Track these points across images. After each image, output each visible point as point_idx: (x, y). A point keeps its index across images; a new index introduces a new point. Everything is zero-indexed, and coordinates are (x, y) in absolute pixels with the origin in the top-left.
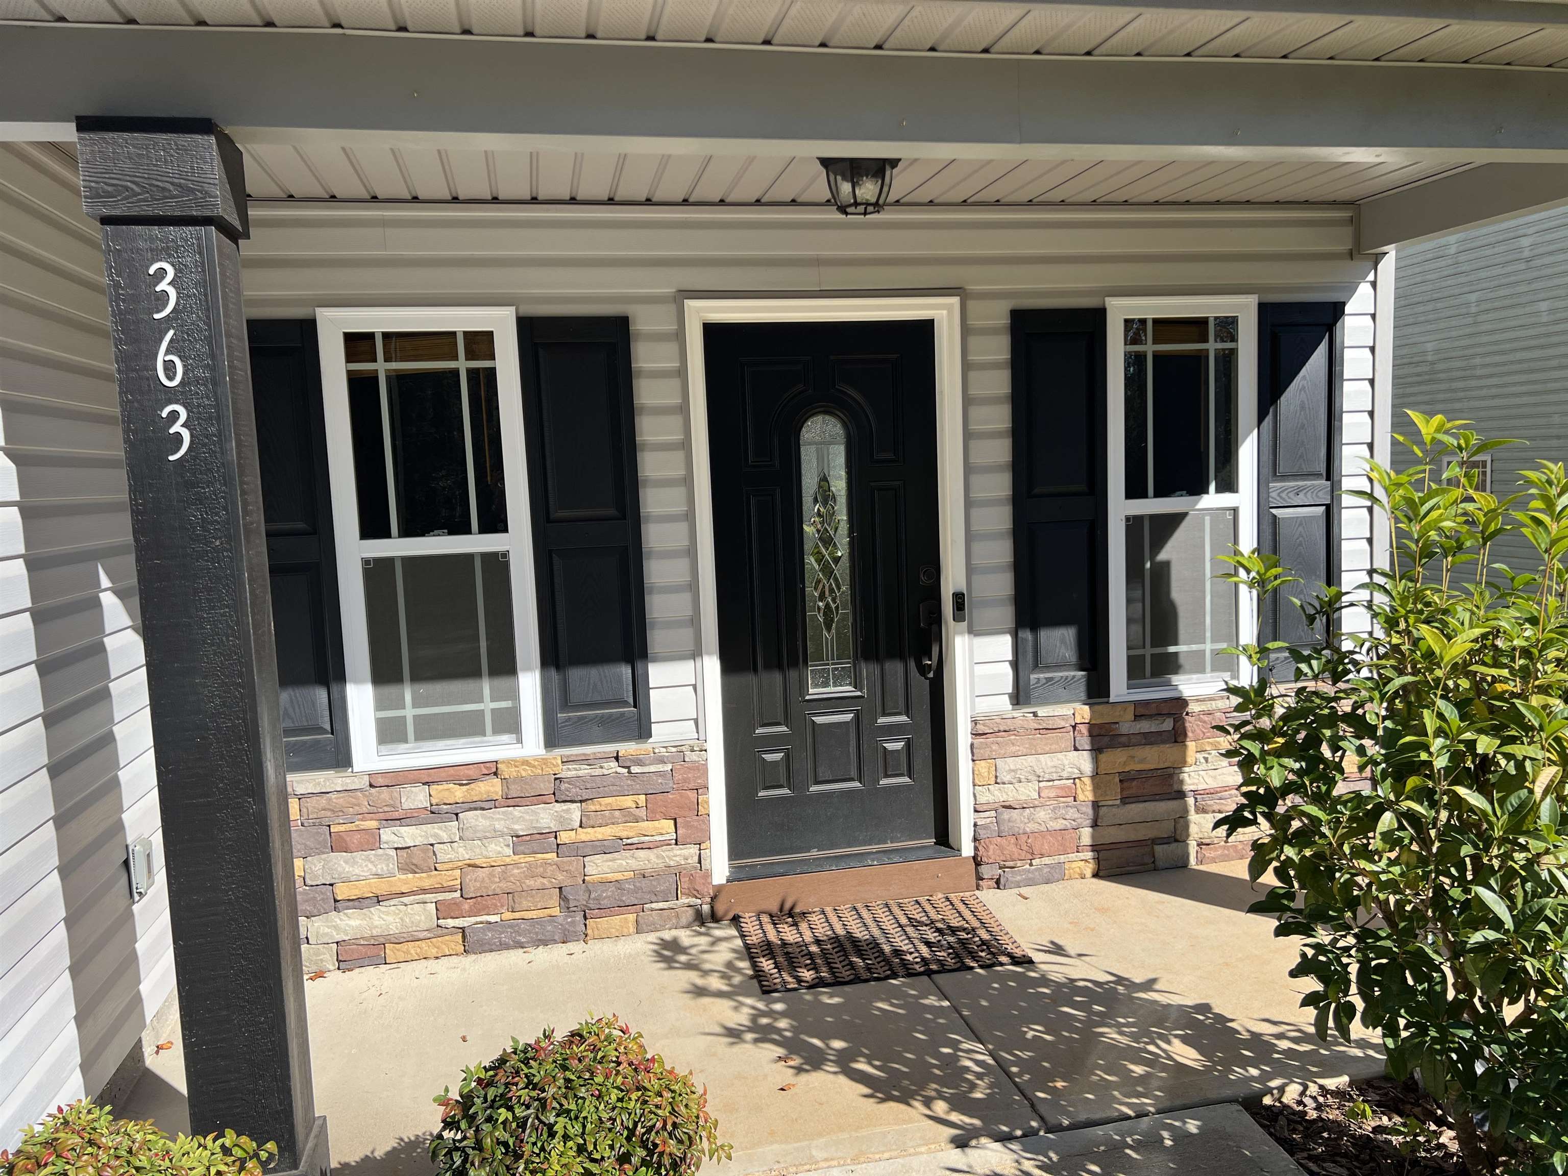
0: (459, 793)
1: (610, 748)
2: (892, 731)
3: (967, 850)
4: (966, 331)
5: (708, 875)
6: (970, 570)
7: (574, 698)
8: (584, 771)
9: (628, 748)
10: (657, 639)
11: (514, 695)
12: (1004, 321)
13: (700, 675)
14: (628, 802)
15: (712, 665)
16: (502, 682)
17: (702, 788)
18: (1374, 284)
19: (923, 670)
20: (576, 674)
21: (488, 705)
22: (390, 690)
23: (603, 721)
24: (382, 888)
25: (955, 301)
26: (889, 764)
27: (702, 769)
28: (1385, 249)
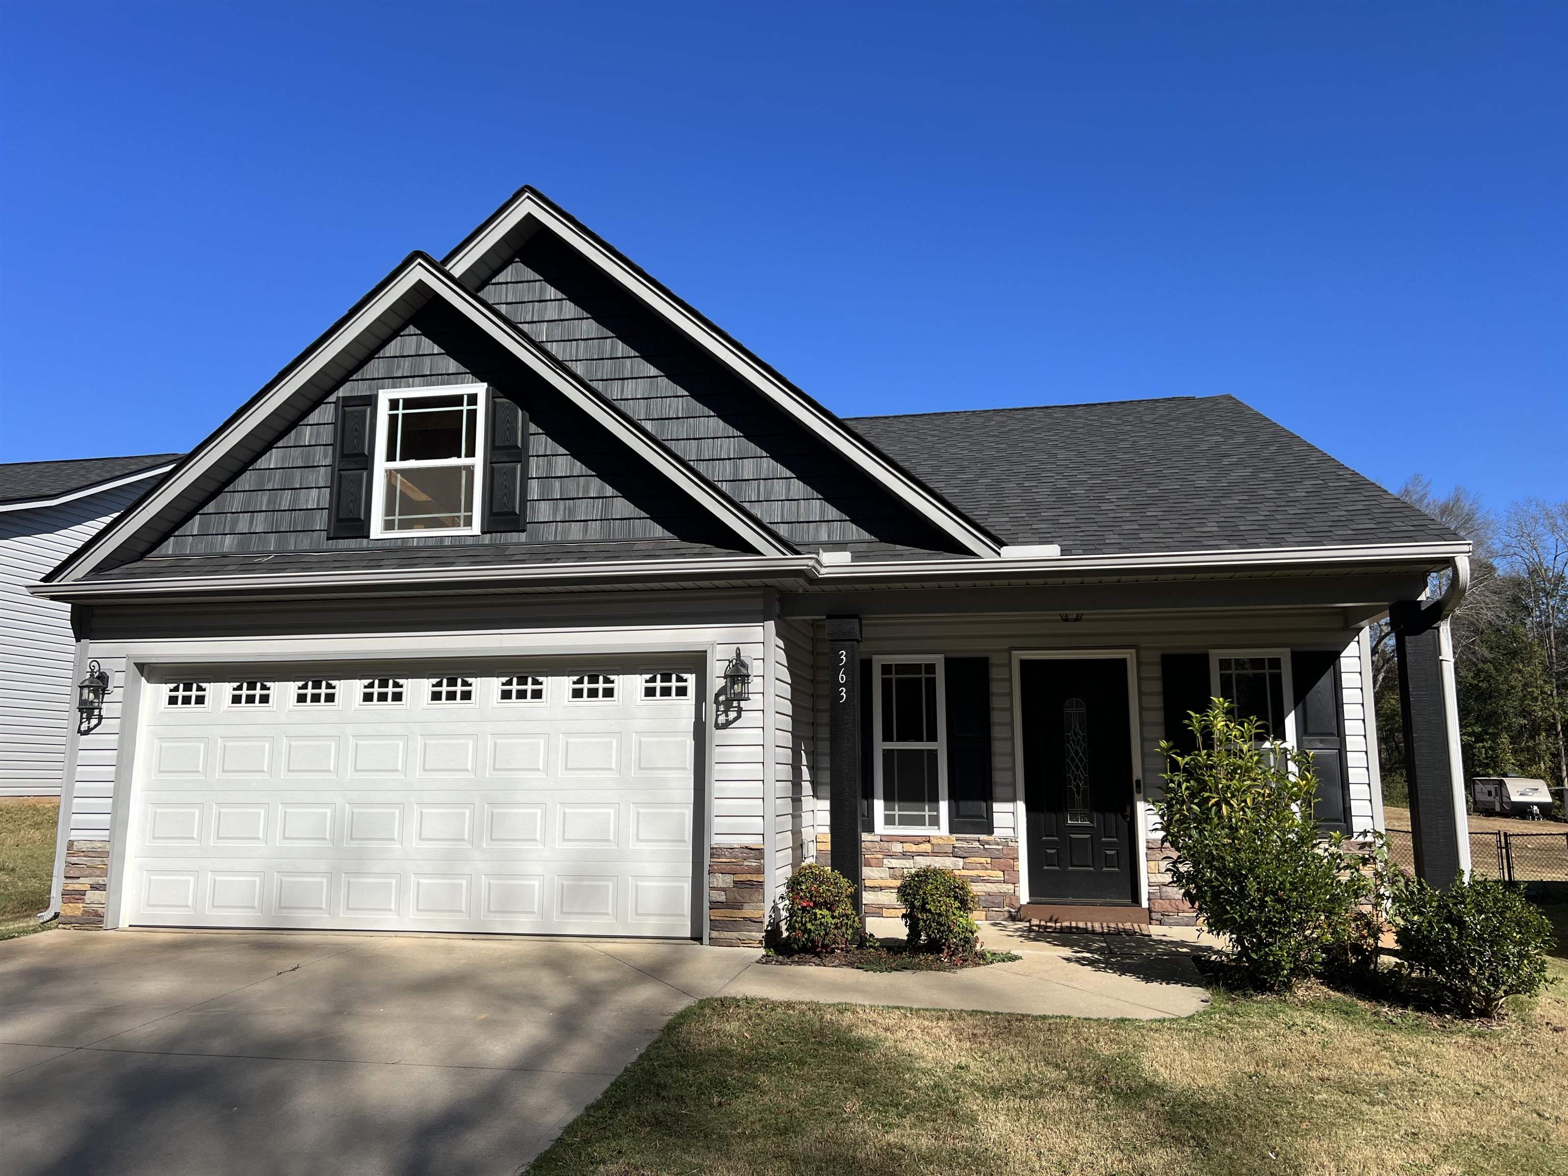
0: (914, 848)
1: (976, 836)
2: (1110, 845)
3: (1145, 904)
4: (1139, 664)
5: (1018, 899)
6: (1144, 770)
7: (961, 813)
8: (965, 845)
9: (983, 837)
10: (997, 791)
11: (937, 810)
12: (1159, 660)
13: (1016, 808)
14: (983, 860)
15: (1021, 806)
16: (934, 805)
17: (1016, 859)
18: (1358, 642)
19: (1124, 817)
20: (962, 804)
21: (927, 813)
22: (891, 804)
23: (973, 824)
24: (883, 883)
25: (1133, 651)
26: (1108, 860)
27: (1016, 850)
28: (1362, 623)
